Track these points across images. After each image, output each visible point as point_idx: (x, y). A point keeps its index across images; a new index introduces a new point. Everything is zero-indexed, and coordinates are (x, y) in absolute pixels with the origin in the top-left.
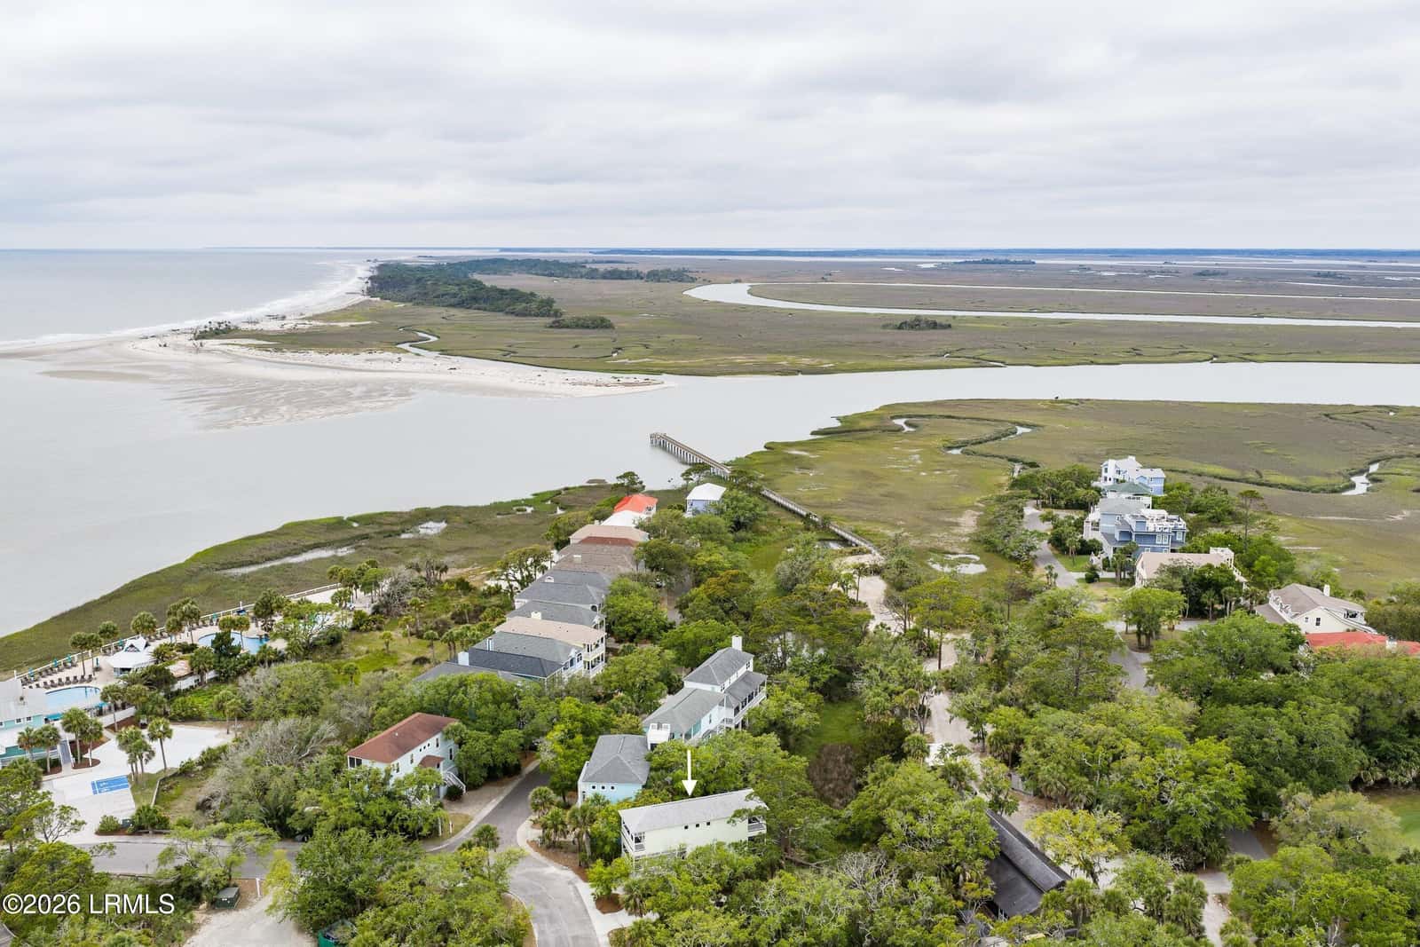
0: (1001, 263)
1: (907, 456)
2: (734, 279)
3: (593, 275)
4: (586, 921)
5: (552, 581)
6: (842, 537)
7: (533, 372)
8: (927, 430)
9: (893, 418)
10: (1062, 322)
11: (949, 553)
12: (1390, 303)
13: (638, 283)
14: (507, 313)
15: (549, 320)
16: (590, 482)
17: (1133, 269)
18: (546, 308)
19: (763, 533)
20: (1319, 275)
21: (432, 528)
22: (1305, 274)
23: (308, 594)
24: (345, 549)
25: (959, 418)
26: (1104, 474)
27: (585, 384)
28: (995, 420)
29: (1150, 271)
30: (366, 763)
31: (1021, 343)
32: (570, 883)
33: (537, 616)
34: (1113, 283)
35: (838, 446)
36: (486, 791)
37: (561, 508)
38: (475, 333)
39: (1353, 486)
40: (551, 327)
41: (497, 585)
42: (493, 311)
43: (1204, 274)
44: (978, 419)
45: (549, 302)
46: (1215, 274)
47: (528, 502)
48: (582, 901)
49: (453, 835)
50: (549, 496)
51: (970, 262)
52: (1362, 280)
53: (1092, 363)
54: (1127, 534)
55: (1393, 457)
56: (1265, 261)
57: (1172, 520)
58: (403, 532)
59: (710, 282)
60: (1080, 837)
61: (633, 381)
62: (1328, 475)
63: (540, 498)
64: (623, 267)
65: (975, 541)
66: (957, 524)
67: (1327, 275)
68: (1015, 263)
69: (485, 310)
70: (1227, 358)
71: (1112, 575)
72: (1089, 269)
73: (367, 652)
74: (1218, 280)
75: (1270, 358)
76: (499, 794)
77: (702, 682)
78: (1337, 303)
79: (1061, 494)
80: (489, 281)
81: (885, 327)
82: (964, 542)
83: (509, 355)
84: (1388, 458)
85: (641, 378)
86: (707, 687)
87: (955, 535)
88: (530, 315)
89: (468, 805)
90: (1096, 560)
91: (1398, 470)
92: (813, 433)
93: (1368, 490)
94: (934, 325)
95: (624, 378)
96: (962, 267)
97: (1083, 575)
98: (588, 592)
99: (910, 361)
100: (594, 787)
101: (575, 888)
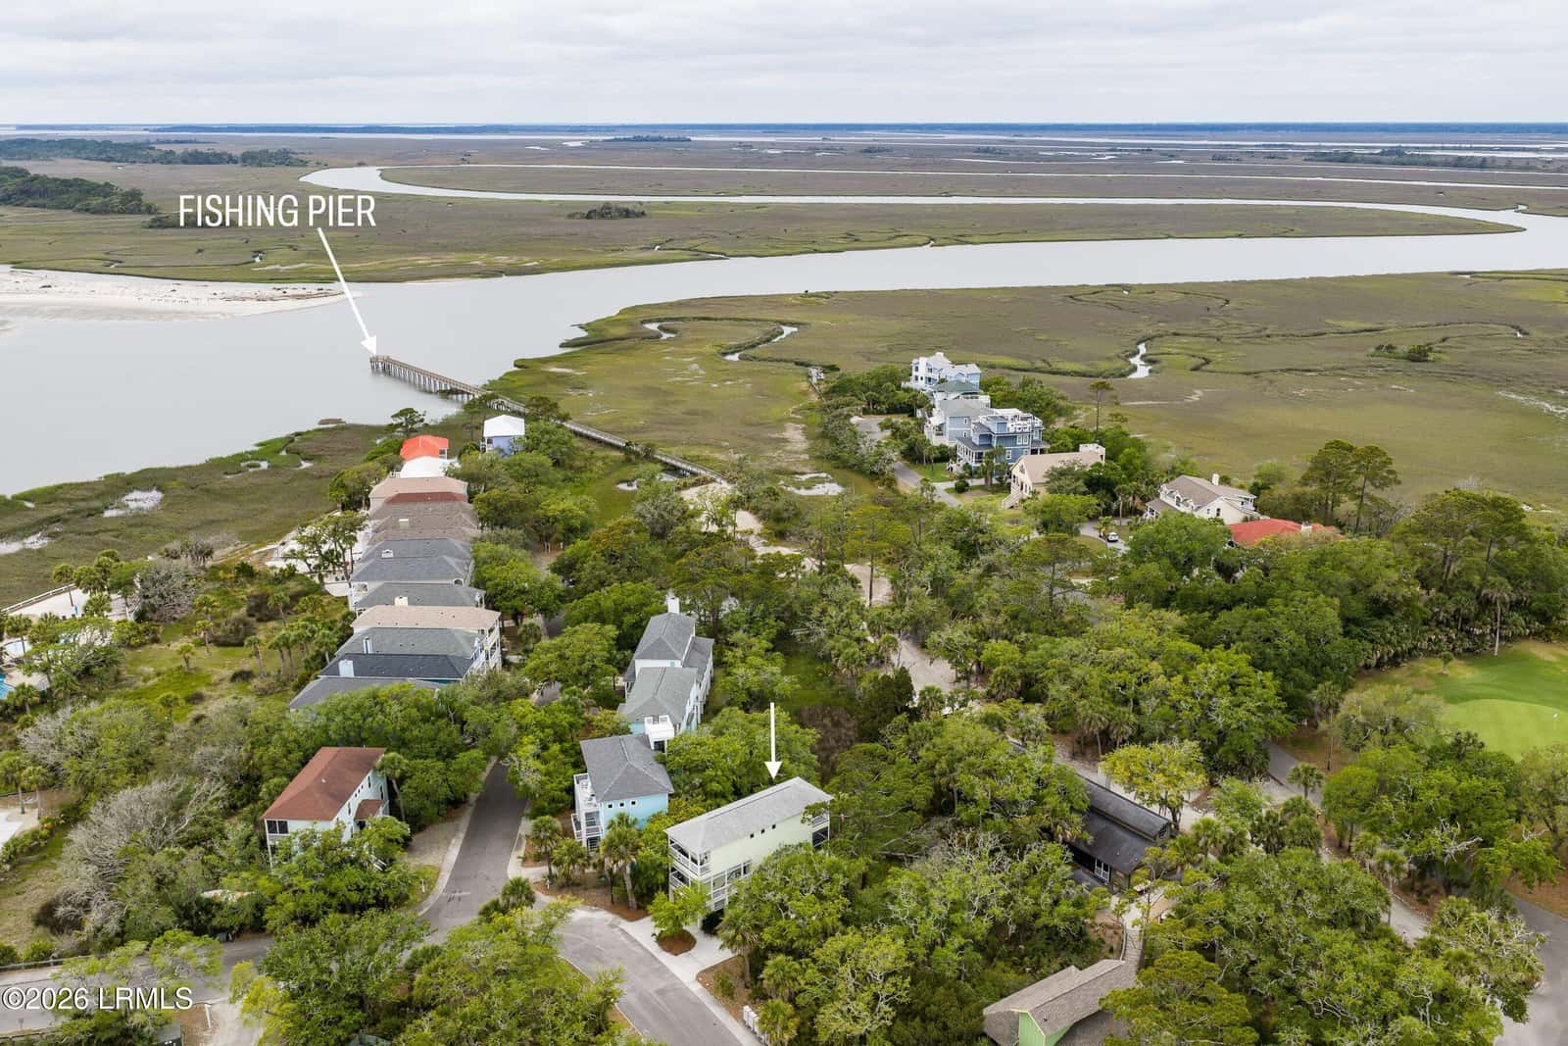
0: (654, 140)
1: (684, 367)
2: (356, 162)
3: (167, 158)
4: (662, 971)
5: (391, 555)
6: (673, 466)
7: (164, 287)
8: (688, 336)
9: (642, 323)
10: (759, 206)
11: (796, 473)
12: (1058, 178)
13: (231, 167)
14: (79, 210)
15: (148, 218)
16: (322, 422)
17: (798, 146)
18: (132, 203)
19: (580, 470)
20: (979, 150)
21: (145, 500)
22: (964, 150)
23: (24, 606)
24: (32, 539)
25: (716, 319)
26: (914, 373)
27: (244, 299)
28: (755, 320)
29: (815, 149)
30: (293, 826)
31: (732, 231)
32: (612, 926)
33: (402, 602)
34: (784, 160)
35: (600, 361)
36: (440, 830)
37: (305, 459)
38: (50, 239)
39: (1134, 369)
40: (151, 227)
41: (289, 566)
42: (57, 207)
43: (869, 150)
44: (736, 319)
45: (135, 195)
46: (880, 150)
47: (255, 456)
48: (640, 945)
49: (427, 894)
50: (280, 445)
51: (620, 140)
52: (1020, 155)
53: (816, 251)
54: (987, 437)
55: (1154, 337)
56: (920, 136)
57: (1025, 419)
58: (106, 508)
59: (326, 166)
60: (1167, 773)
61: (302, 292)
62: (1109, 359)
63: (268, 449)
64: (203, 149)
65: (818, 457)
66: (785, 440)
67: (986, 151)
68: (669, 140)
69: (44, 206)
70: (943, 241)
71: (982, 482)
72: (751, 147)
73: (158, 674)
74: (885, 157)
75: (986, 239)
76: (457, 830)
77: (659, 658)
78: (1014, 179)
79: (882, 398)
80: (36, 168)
81: (571, 216)
82: (805, 460)
83: (111, 265)
84: (1151, 338)
85: (312, 288)
86: (666, 664)
87: (790, 452)
88: (113, 212)
89: (423, 852)
90: (956, 468)
91: (1166, 350)
92: (562, 346)
93: (1150, 371)
94: (626, 213)
95: (291, 288)
96: (612, 145)
97: (951, 485)
98: (447, 564)
99: (620, 256)
100: (610, 806)
101: (622, 930)
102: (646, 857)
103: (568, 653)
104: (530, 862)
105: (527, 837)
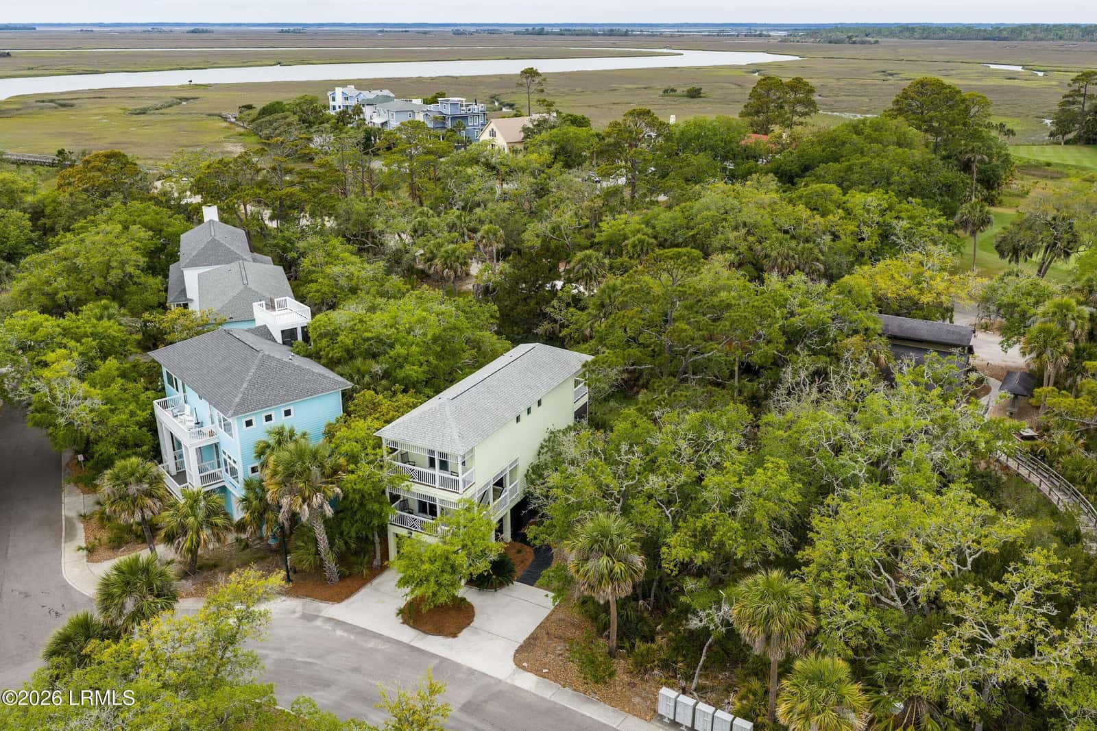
26: (332, 103)
32: (309, 618)
48: (379, 636)
77: (219, 263)
100: (249, 423)
101: (330, 619)
102: (363, 480)
103: (79, 261)
104: (103, 553)
105: (83, 517)
